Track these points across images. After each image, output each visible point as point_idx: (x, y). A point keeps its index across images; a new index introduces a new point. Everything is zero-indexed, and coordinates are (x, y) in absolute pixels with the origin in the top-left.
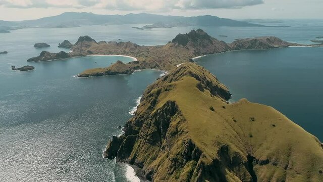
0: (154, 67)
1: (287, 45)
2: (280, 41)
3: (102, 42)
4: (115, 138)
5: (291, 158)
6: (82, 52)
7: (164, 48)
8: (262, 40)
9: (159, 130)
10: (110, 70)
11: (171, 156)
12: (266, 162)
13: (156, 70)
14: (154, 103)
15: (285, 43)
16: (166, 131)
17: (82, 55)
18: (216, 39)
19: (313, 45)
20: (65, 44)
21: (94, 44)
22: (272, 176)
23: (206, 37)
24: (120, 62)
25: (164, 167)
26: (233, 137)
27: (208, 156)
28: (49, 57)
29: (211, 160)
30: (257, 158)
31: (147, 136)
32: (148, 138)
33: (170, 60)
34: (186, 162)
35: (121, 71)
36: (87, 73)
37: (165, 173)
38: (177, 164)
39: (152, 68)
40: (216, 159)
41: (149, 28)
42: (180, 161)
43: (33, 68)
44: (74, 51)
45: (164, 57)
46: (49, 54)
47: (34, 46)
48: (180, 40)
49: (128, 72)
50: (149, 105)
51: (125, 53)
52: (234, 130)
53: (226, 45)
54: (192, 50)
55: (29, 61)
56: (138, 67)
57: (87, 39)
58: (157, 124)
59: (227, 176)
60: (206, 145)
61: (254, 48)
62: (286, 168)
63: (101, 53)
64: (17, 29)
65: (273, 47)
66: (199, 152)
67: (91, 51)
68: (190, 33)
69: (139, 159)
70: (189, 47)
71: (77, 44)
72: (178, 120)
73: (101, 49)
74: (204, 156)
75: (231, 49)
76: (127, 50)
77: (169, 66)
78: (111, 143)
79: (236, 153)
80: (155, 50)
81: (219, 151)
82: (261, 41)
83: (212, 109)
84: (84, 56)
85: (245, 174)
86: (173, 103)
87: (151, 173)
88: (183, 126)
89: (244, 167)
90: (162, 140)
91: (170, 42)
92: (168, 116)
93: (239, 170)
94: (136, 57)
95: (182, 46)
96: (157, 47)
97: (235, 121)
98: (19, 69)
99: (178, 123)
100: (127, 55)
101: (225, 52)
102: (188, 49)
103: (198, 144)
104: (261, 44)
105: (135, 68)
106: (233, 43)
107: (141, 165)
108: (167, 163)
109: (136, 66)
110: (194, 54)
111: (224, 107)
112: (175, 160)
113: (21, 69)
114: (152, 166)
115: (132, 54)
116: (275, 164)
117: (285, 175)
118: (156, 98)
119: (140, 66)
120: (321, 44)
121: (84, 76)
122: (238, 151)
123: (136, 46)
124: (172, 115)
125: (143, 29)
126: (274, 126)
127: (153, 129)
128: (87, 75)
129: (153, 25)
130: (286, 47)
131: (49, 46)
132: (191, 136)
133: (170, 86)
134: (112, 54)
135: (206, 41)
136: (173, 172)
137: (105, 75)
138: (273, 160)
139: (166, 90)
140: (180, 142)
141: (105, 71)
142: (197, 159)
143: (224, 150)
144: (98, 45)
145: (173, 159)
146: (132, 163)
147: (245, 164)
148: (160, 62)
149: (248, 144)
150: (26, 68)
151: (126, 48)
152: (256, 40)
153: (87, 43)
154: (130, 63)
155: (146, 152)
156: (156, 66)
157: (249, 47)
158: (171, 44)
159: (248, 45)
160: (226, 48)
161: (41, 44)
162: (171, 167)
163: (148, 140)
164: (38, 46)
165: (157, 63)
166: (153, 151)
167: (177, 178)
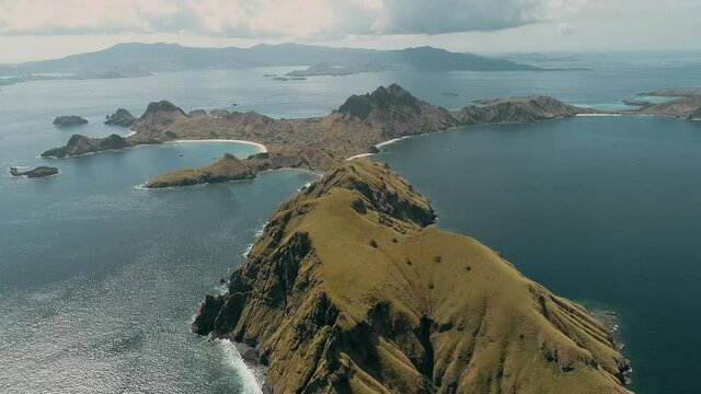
0: (299, 166)
1: (571, 113)
2: (558, 105)
3: (198, 112)
4: (210, 299)
5: (485, 318)
6: (155, 134)
7: (323, 124)
8: (520, 103)
9: (282, 281)
10: (209, 174)
11: (296, 321)
12: (447, 327)
13: (302, 170)
14: (280, 235)
15: (569, 108)
16: (292, 283)
17: (154, 142)
18: (428, 104)
19: (623, 112)
20: (120, 119)
21: (179, 118)
22: (455, 347)
23: (408, 100)
24: (229, 157)
25: (287, 340)
26: (401, 288)
27: (348, 317)
28: (87, 148)
29: (354, 323)
30: (436, 321)
31: (264, 292)
32: (265, 295)
33: (333, 149)
34: (318, 328)
35: (232, 174)
36: (164, 181)
37: (287, 348)
38: (304, 334)
39: (294, 167)
40: (364, 322)
41: (298, 76)
42: (308, 328)
43: (55, 171)
44: (138, 132)
45: (319, 144)
46: (86, 141)
47: (55, 123)
48: (355, 107)
49: (246, 176)
50: (271, 239)
51: (243, 135)
52: (405, 277)
53: (448, 116)
54: (378, 129)
55: (46, 155)
56: (266, 166)
57: (166, 106)
58: (279, 271)
59: (380, 347)
60: (349, 302)
61: (505, 119)
62: (475, 334)
63: (193, 136)
64: (13, 81)
65: (543, 118)
66: (336, 312)
67: (173, 131)
68: (375, 93)
69: (251, 332)
70: (373, 122)
71: (144, 117)
72: (311, 263)
73: (192, 128)
74: (343, 318)
75: (458, 124)
76: (248, 129)
77: (328, 163)
78: (205, 307)
79: (402, 314)
80: (306, 128)
81: (371, 310)
82: (519, 106)
83: (374, 245)
84: (159, 143)
85: (413, 346)
86: (305, 236)
87: (268, 353)
88: (317, 273)
89: (413, 336)
90: (288, 297)
91: (334, 112)
92: (297, 258)
93: (405, 341)
94: (265, 144)
95: (358, 119)
96: (309, 121)
97: (409, 263)
98: (26, 174)
99: (310, 269)
100: (247, 139)
101: (443, 129)
102: (370, 125)
103: (335, 299)
104: (519, 111)
105: (261, 168)
106: (462, 112)
107: (252, 342)
108: (290, 334)
109: (263, 163)
110: (382, 135)
111: (395, 241)
112: (301, 327)
113: (31, 174)
114: (269, 342)
115: (258, 137)
116: (460, 329)
117: (474, 345)
118: (283, 227)
119: (271, 162)
120: (641, 110)
121: (159, 186)
122: (405, 309)
123: (267, 120)
124: (302, 256)
125: (286, 79)
126: (469, 269)
127: (273, 280)
128: (165, 185)
129: (308, 71)
130: (569, 116)
131: (86, 122)
132: (326, 287)
133: (306, 206)
134: (217, 137)
135: (407, 109)
136: (298, 346)
137: (201, 182)
138: (458, 322)
139: (300, 213)
140: (311, 298)
141: (200, 174)
142: (331, 323)
143: (380, 310)
144: (187, 120)
145: (299, 326)
146: (238, 339)
147: (415, 331)
148: (311, 154)
149: (425, 300)
150: (41, 171)
151: (245, 124)
152: (508, 104)
153: (165, 115)
154: (250, 158)
155: (262, 320)
156: (303, 163)
157: (495, 119)
158: (337, 115)
159: (493, 113)
160: (449, 120)
161: (68, 117)
162: (296, 339)
163: (266, 299)
164: (63, 122)
165: (305, 156)
166: (274, 317)
167: (302, 355)
